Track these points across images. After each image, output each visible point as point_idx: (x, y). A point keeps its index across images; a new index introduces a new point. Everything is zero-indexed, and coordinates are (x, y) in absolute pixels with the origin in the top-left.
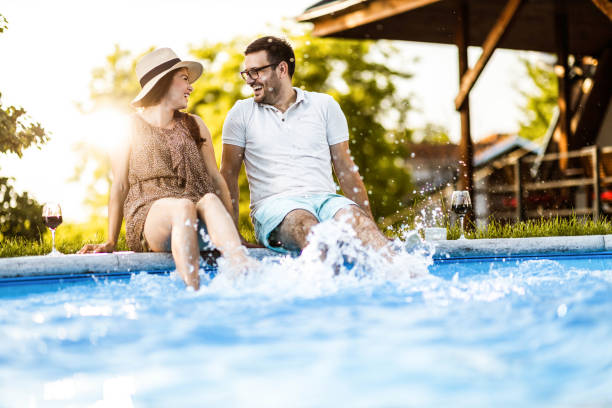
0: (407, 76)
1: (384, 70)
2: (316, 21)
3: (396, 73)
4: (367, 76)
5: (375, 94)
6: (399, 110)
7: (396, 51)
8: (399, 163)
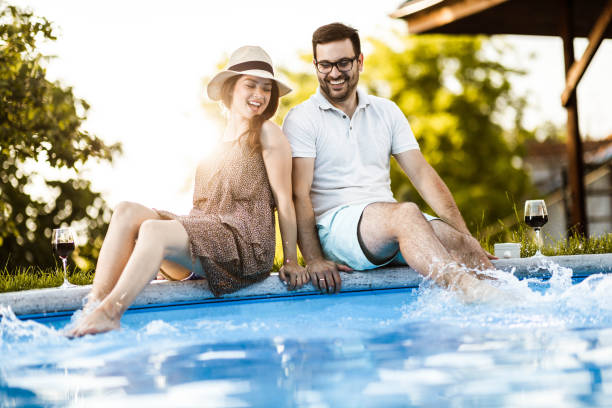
0: (522, 73)
1: (497, 67)
2: (409, 18)
3: (511, 71)
4: (480, 75)
5: (490, 93)
6: (516, 108)
7: (511, 47)
8: (517, 163)
